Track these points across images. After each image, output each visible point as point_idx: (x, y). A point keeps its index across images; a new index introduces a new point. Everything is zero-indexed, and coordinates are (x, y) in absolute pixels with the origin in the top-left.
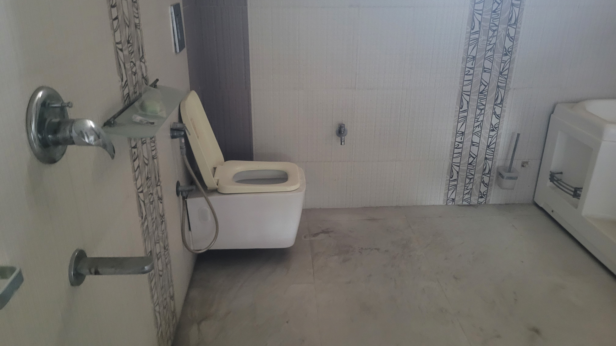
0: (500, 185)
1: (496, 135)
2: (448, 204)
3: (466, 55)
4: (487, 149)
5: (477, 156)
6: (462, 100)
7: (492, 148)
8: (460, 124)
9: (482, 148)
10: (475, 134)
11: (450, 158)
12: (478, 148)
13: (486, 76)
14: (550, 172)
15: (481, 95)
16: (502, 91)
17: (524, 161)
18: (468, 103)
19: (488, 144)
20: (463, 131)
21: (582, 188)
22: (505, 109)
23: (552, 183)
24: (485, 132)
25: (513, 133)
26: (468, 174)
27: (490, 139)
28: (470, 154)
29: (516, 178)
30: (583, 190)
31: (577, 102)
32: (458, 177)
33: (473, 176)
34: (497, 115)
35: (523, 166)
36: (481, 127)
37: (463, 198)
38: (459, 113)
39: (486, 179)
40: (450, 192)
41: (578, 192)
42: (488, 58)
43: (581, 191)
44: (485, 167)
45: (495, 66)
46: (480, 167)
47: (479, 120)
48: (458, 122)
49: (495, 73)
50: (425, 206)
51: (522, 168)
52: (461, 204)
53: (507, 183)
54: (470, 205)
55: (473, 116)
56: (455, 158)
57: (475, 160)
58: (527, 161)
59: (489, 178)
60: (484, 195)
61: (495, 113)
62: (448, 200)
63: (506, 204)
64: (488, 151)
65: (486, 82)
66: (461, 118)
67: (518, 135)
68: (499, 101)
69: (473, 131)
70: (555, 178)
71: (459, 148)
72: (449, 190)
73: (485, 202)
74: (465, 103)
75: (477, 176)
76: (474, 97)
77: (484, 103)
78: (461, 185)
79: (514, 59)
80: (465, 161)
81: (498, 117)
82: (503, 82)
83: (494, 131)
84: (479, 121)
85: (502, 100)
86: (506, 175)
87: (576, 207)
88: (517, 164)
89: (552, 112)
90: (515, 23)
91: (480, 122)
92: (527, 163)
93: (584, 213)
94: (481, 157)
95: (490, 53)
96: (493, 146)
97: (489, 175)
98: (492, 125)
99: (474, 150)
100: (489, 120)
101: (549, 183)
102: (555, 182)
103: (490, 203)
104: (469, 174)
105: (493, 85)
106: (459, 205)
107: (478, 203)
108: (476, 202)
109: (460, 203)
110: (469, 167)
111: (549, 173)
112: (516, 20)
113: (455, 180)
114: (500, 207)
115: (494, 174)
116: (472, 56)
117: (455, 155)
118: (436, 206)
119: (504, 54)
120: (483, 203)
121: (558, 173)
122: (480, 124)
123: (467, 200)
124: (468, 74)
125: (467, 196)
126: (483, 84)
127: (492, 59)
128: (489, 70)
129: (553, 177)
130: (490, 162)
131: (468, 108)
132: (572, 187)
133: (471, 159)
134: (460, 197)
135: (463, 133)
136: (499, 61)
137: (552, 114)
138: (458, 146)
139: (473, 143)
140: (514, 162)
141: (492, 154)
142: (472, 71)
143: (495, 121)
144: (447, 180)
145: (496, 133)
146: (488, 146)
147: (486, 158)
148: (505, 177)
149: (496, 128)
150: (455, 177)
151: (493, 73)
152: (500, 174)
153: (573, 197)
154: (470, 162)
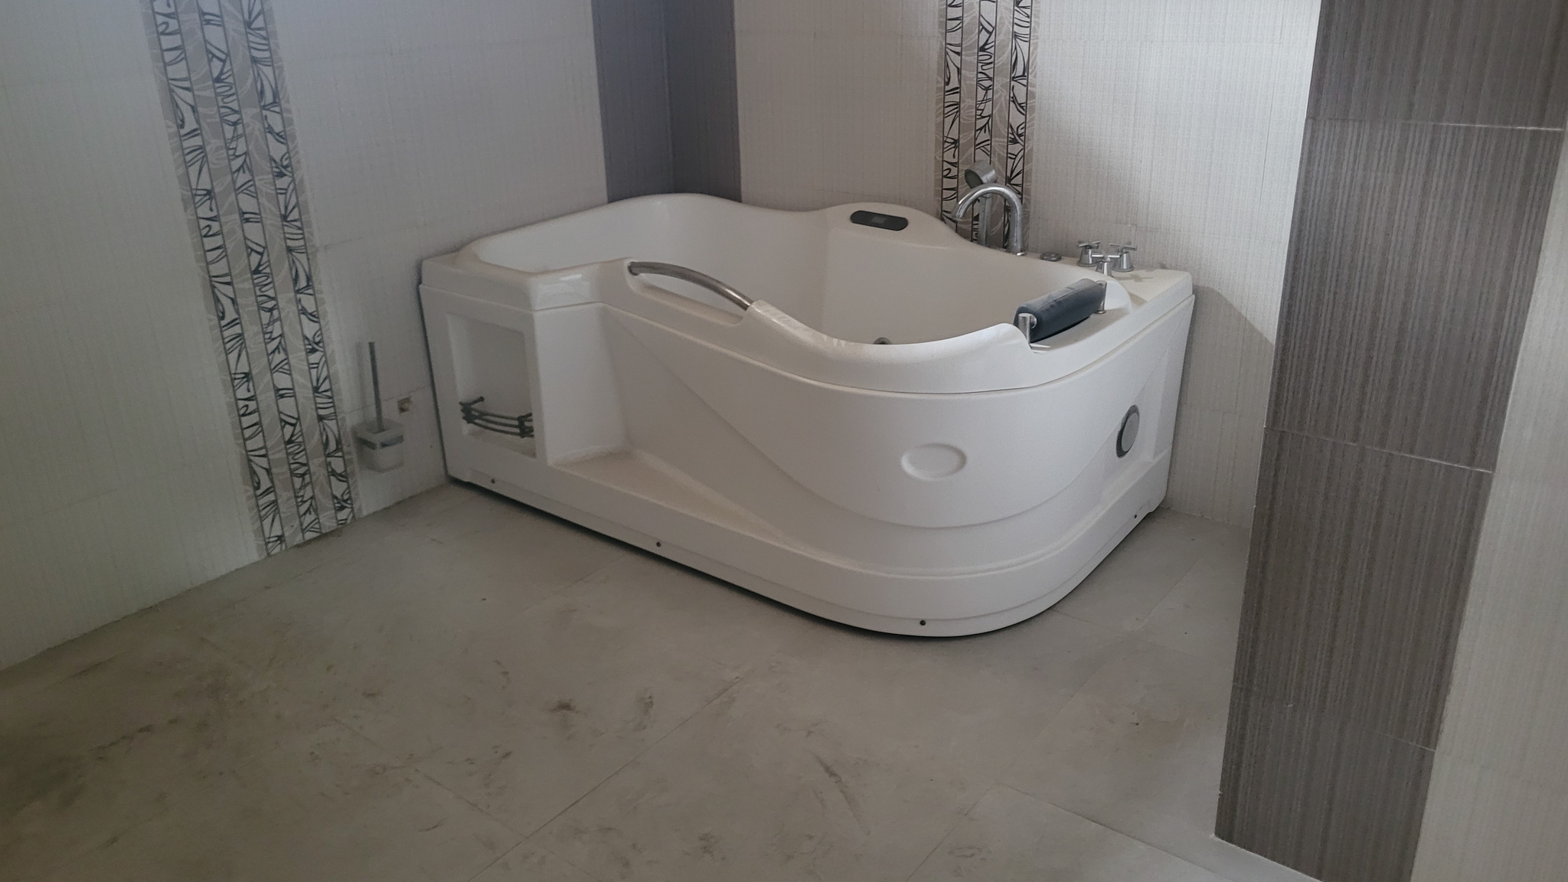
0: (372, 466)
1: (324, 359)
2: (273, 553)
3: (188, 191)
4: (315, 397)
5: (298, 419)
6: (217, 300)
7: (325, 391)
8: (233, 357)
9: (304, 397)
10: (277, 369)
11: (237, 444)
12: (296, 401)
13: (253, 231)
14: (461, 403)
15: (260, 275)
16: (303, 258)
17: (401, 398)
18: (234, 301)
19: (315, 384)
20: (246, 370)
21: (530, 415)
22: (322, 296)
23: (471, 425)
24: (298, 358)
25: (359, 346)
26: (293, 466)
27: (314, 372)
28: (282, 420)
29: (400, 439)
30: (534, 417)
31: (456, 249)
32: (272, 481)
33: (306, 468)
34: (311, 314)
35: (402, 410)
36: (285, 350)
37: (301, 525)
38: (221, 331)
39: (338, 465)
40: (267, 522)
41: (527, 424)
42: (243, 188)
43: (531, 421)
44: (324, 438)
45: (266, 203)
46: (314, 442)
47: (275, 335)
48: (227, 353)
49: (272, 220)
50: (217, 580)
51: (403, 414)
52: (302, 541)
53: (385, 456)
54: (323, 536)
55: (257, 328)
56: (250, 438)
57: (298, 428)
58: (407, 396)
59: (341, 459)
60: (346, 501)
61: (303, 311)
62: (267, 543)
63: (399, 503)
64: (319, 400)
65: (260, 246)
66: (229, 341)
67: (371, 345)
68: (303, 283)
69: (270, 364)
70: (473, 412)
71: (250, 414)
72: (261, 519)
73: (353, 517)
74: (227, 303)
75: (316, 464)
76: (244, 284)
77: (271, 293)
78: (285, 496)
79: (302, 181)
80: (275, 437)
81: (314, 317)
82: (296, 237)
83: (317, 350)
84: (276, 338)
85: (309, 279)
86: (377, 438)
87: (534, 455)
88: (390, 410)
89: (420, 282)
90: (275, 103)
91: (277, 340)
92: (408, 400)
93: (550, 462)
94: (309, 419)
95: (242, 178)
96: (325, 386)
97: (340, 454)
98: (307, 339)
99: (288, 406)
100: (296, 330)
101: (467, 428)
102: (477, 421)
103: (365, 513)
104: (295, 466)
105: (277, 250)
106: (298, 546)
107: (338, 524)
108: (332, 525)
109: (299, 539)
110: (292, 450)
111: (460, 407)
112: (275, 95)
113: (267, 492)
114: (389, 514)
115: (349, 446)
116: (205, 190)
117: (248, 433)
118: (244, 568)
119: (275, 174)
120: (349, 521)
121: (475, 402)
122: (280, 343)
123: (312, 527)
124: (210, 233)
125: (309, 518)
126: (252, 250)
127: (252, 189)
128: (258, 216)
129: (469, 412)
130: (332, 424)
131: (237, 312)
132: (512, 419)
133: (288, 430)
134: (295, 526)
135: (247, 376)
136: (269, 191)
137: (421, 286)
138: (245, 408)
139: (281, 392)
140: (384, 406)
141: (331, 405)
142: (215, 227)
143: (310, 328)
144: (248, 498)
145: (322, 354)
146: (316, 390)
147: (321, 418)
148: (378, 445)
149: (317, 344)
150: (265, 484)
151: (267, 222)
152: (363, 443)
153: (523, 437)
154: (287, 438)
